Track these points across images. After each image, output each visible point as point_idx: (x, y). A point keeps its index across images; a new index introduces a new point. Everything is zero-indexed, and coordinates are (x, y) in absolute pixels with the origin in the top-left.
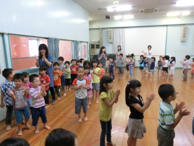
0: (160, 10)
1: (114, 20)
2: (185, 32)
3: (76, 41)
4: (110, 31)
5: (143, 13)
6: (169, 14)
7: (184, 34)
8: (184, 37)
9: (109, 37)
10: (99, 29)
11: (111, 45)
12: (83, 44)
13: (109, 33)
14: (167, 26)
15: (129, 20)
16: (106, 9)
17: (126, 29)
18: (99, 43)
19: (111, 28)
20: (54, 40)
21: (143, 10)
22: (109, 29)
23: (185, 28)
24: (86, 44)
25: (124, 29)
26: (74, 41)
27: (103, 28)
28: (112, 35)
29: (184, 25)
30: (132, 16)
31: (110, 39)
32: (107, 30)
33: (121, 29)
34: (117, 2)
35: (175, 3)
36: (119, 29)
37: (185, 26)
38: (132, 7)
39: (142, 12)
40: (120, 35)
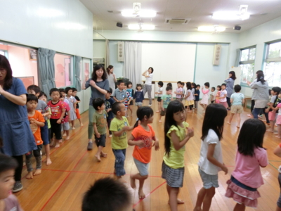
0: (191, 22)
1: (128, 30)
2: (218, 52)
3: (76, 57)
4: (121, 45)
5: (169, 23)
6: (201, 28)
7: (217, 56)
8: (217, 59)
9: (119, 54)
10: (104, 40)
11: (121, 65)
12: (85, 61)
13: (119, 47)
14: (196, 43)
15: (148, 31)
16: (120, 12)
17: (143, 44)
18: (104, 61)
19: (121, 41)
20: (47, 52)
21: (170, 19)
22: (119, 43)
23: (219, 48)
24: (88, 62)
25: (140, 43)
26: (73, 56)
27: (109, 40)
28: (123, 51)
29: (217, 43)
30: (152, 27)
31: (121, 56)
32: (115, 43)
33: (136, 43)
34: (139, 4)
35: (211, 15)
36: (133, 43)
37: (219, 45)
38: (158, 13)
39: (168, 21)
40: (134, 52)
